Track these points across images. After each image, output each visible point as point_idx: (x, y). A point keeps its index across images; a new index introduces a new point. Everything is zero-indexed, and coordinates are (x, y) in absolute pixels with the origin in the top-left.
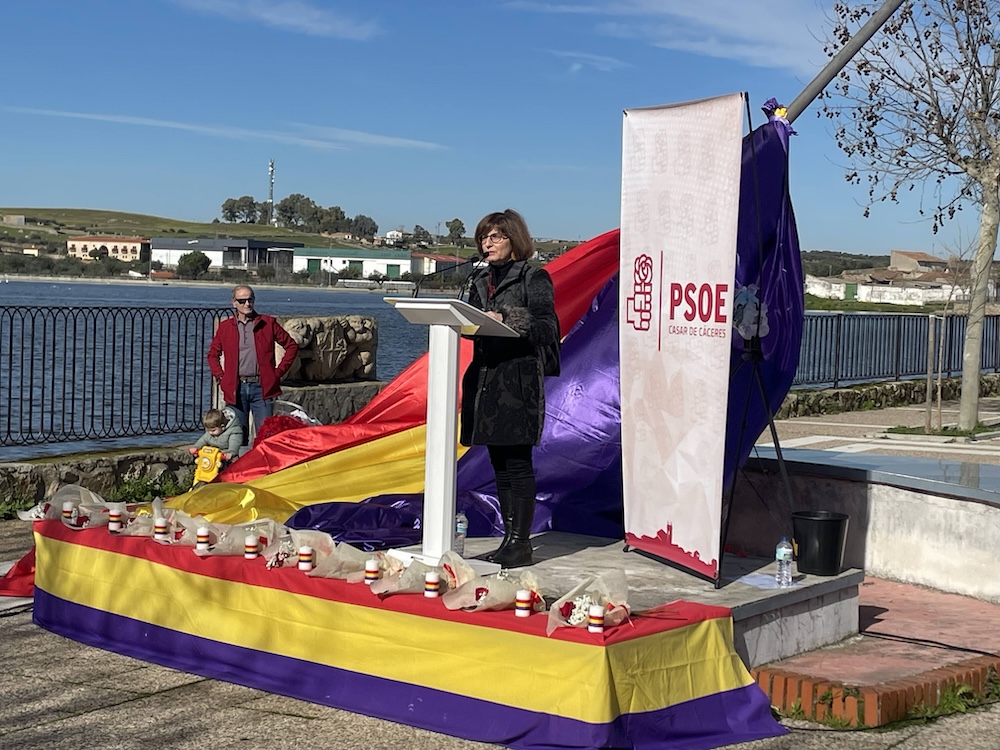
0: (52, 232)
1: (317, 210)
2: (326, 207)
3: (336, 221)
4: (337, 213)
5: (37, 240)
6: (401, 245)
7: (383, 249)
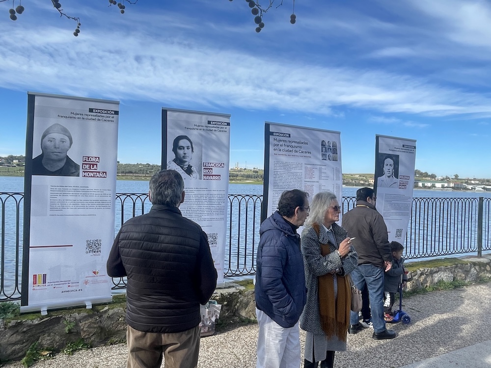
0: (365, 178)
1: (422, 173)
2: (424, 172)
3: (426, 175)
4: (426, 173)
5: (362, 180)
6: (442, 180)
7: (438, 181)
